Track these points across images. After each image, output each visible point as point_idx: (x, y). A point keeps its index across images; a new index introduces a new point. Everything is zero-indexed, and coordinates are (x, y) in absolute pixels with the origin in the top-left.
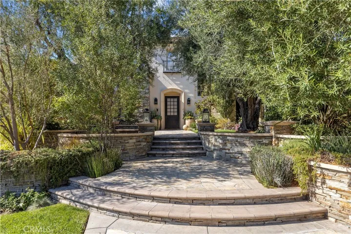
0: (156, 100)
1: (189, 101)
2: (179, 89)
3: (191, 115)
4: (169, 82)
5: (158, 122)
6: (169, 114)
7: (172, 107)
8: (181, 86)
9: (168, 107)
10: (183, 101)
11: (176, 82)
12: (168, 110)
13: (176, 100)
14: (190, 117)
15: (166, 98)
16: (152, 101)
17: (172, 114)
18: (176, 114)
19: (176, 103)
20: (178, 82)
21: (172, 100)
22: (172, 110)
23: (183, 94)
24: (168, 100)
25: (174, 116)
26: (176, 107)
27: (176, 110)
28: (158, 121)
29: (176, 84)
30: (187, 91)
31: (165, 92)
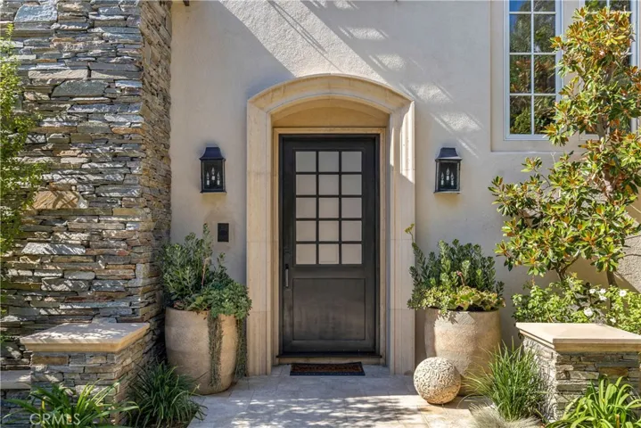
0: (212, 161)
1: (448, 169)
2: (376, 78)
3: (472, 284)
4: (306, 34)
5: (215, 337)
6: (305, 256)
7: (329, 208)
8: (393, 61)
9: (304, 208)
10: (407, 170)
11: (360, 33)
12: (304, 231)
13: (353, 160)
14: (466, 295)
15: (289, 145)
16: (185, 169)
17: (329, 256)
18: (353, 256)
19: (354, 185)
20: (373, 34)
21: (329, 160)
22: (329, 231)
23: (409, 117)
24: (304, 160)
25: (340, 267)
26: (354, 208)
27: (354, 231)
28: (214, 323)
29: (353, 43)
30: (429, 92)
31: (279, 103)
